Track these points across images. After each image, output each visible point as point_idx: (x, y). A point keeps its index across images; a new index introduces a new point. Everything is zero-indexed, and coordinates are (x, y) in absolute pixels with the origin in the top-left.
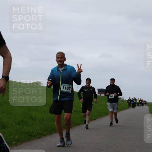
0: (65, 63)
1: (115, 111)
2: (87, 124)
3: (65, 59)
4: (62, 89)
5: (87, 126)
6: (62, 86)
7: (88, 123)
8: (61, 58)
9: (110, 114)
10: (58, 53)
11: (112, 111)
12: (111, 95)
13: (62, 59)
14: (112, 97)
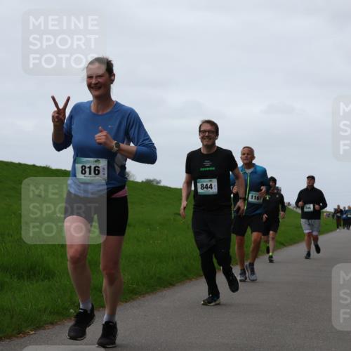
0: (253, 162)
1: (315, 233)
2: (270, 254)
3: (253, 157)
4: (250, 199)
5: (271, 257)
6: (250, 195)
7: (273, 252)
8: (248, 154)
9: (306, 238)
10: (244, 148)
11: (309, 233)
12: (308, 206)
13: (249, 156)
14: (310, 210)
